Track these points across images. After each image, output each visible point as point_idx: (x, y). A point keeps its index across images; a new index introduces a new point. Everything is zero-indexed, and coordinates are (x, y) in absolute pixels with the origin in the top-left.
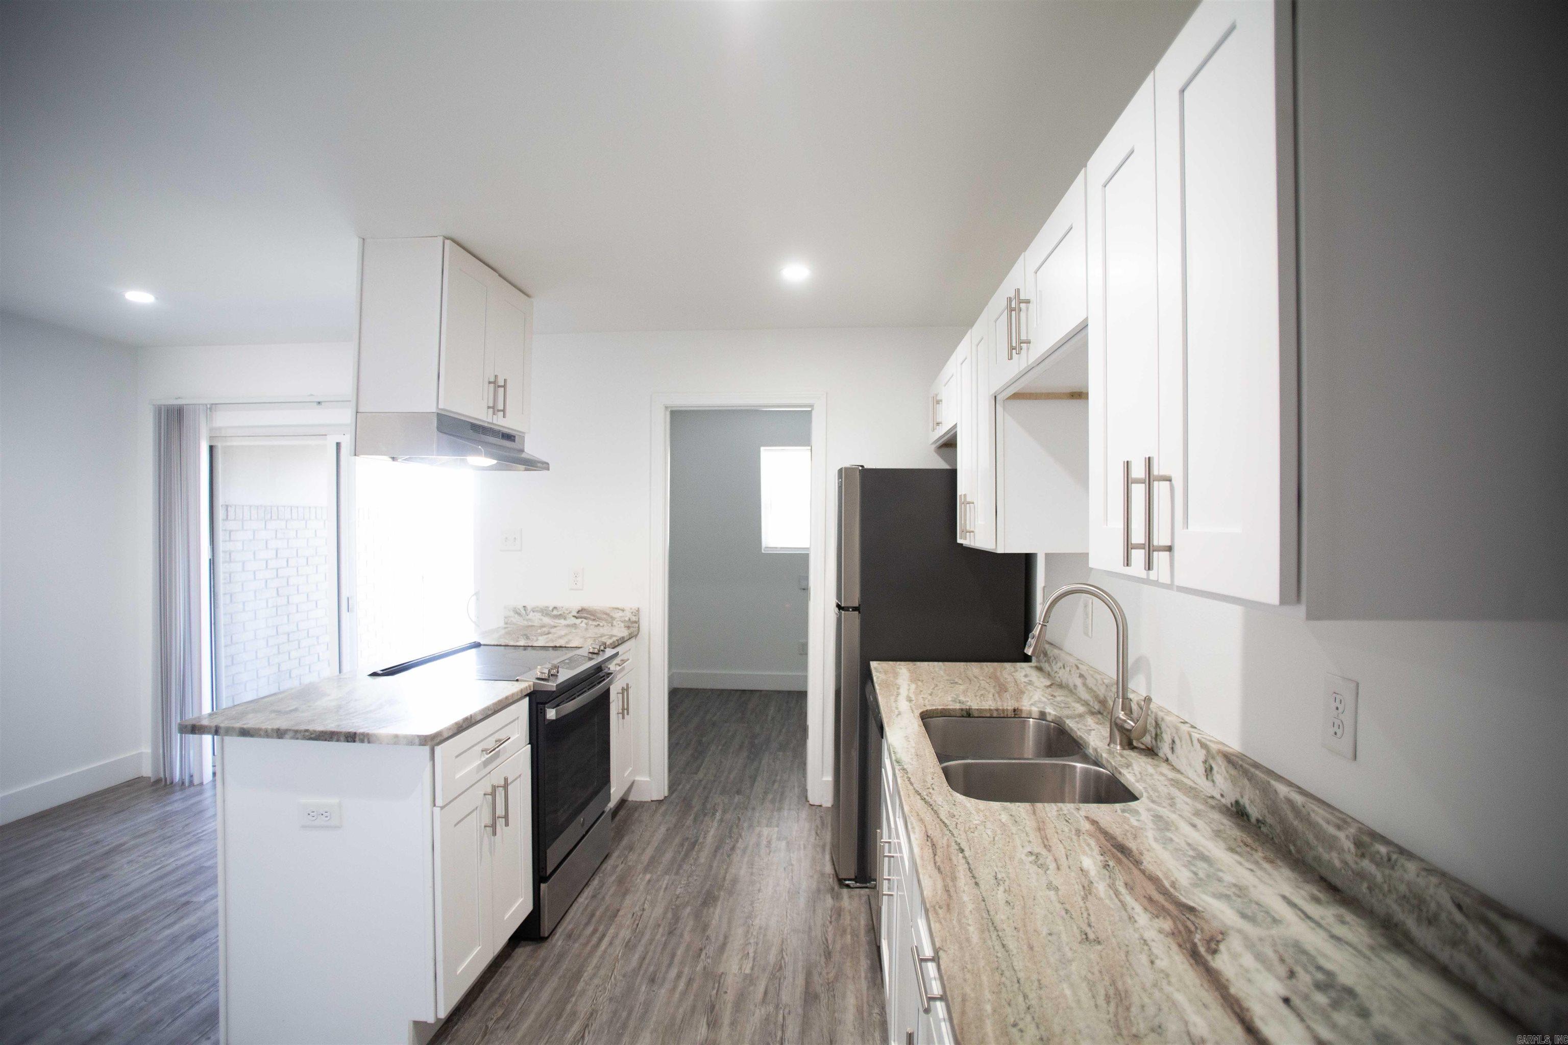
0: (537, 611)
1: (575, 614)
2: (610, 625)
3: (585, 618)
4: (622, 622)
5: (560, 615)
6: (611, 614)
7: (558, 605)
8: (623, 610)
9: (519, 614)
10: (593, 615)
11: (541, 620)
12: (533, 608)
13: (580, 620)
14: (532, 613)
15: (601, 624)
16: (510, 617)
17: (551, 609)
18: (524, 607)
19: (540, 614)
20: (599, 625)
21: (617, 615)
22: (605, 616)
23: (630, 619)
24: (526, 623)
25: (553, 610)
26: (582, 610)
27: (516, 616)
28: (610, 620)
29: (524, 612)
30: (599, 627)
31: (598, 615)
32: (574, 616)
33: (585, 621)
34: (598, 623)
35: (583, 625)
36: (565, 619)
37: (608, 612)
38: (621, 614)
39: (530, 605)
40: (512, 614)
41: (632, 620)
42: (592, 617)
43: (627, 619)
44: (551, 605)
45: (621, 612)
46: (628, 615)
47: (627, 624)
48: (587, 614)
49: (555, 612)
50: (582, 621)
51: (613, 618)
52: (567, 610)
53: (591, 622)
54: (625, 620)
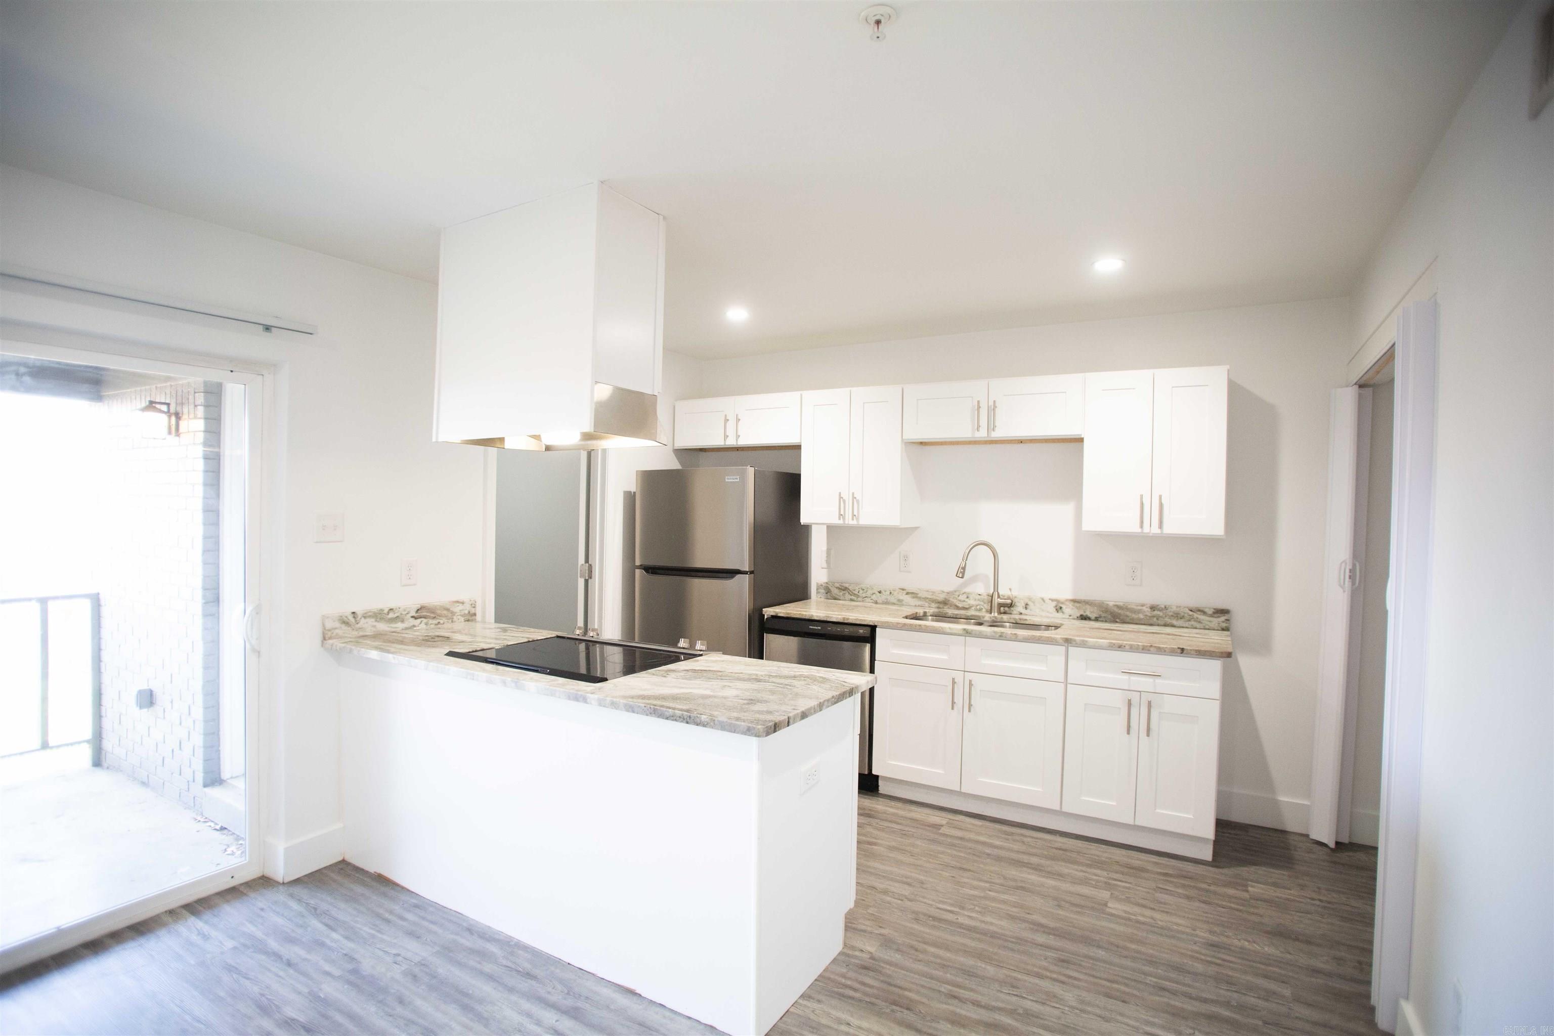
0: (370, 616)
1: (414, 614)
2: (450, 621)
3: (425, 617)
4: (462, 616)
5: (398, 617)
6: (451, 609)
7: (392, 605)
8: (463, 603)
9: (345, 622)
10: (433, 613)
11: (374, 626)
12: (366, 613)
13: (419, 621)
14: (363, 620)
15: (442, 622)
16: (336, 628)
17: (386, 611)
18: (353, 613)
19: (373, 620)
20: (439, 622)
21: (457, 609)
22: (445, 612)
23: (469, 612)
24: (355, 633)
25: (388, 613)
26: (421, 608)
27: (343, 626)
28: (450, 615)
29: (352, 620)
30: (439, 626)
31: (439, 612)
32: (412, 617)
33: (425, 620)
34: (438, 621)
35: (423, 626)
36: (403, 621)
37: (448, 607)
38: (461, 607)
39: (359, 610)
40: (337, 624)
41: (471, 613)
42: (433, 615)
43: (466, 612)
44: (386, 606)
45: (461, 605)
46: (467, 608)
47: (467, 618)
48: (427, 612)
49: (391, 615)
50: (422, 621)
51: (453, 613)
52: (405, 610)
53: (431, 621)
54: (465, 614)
